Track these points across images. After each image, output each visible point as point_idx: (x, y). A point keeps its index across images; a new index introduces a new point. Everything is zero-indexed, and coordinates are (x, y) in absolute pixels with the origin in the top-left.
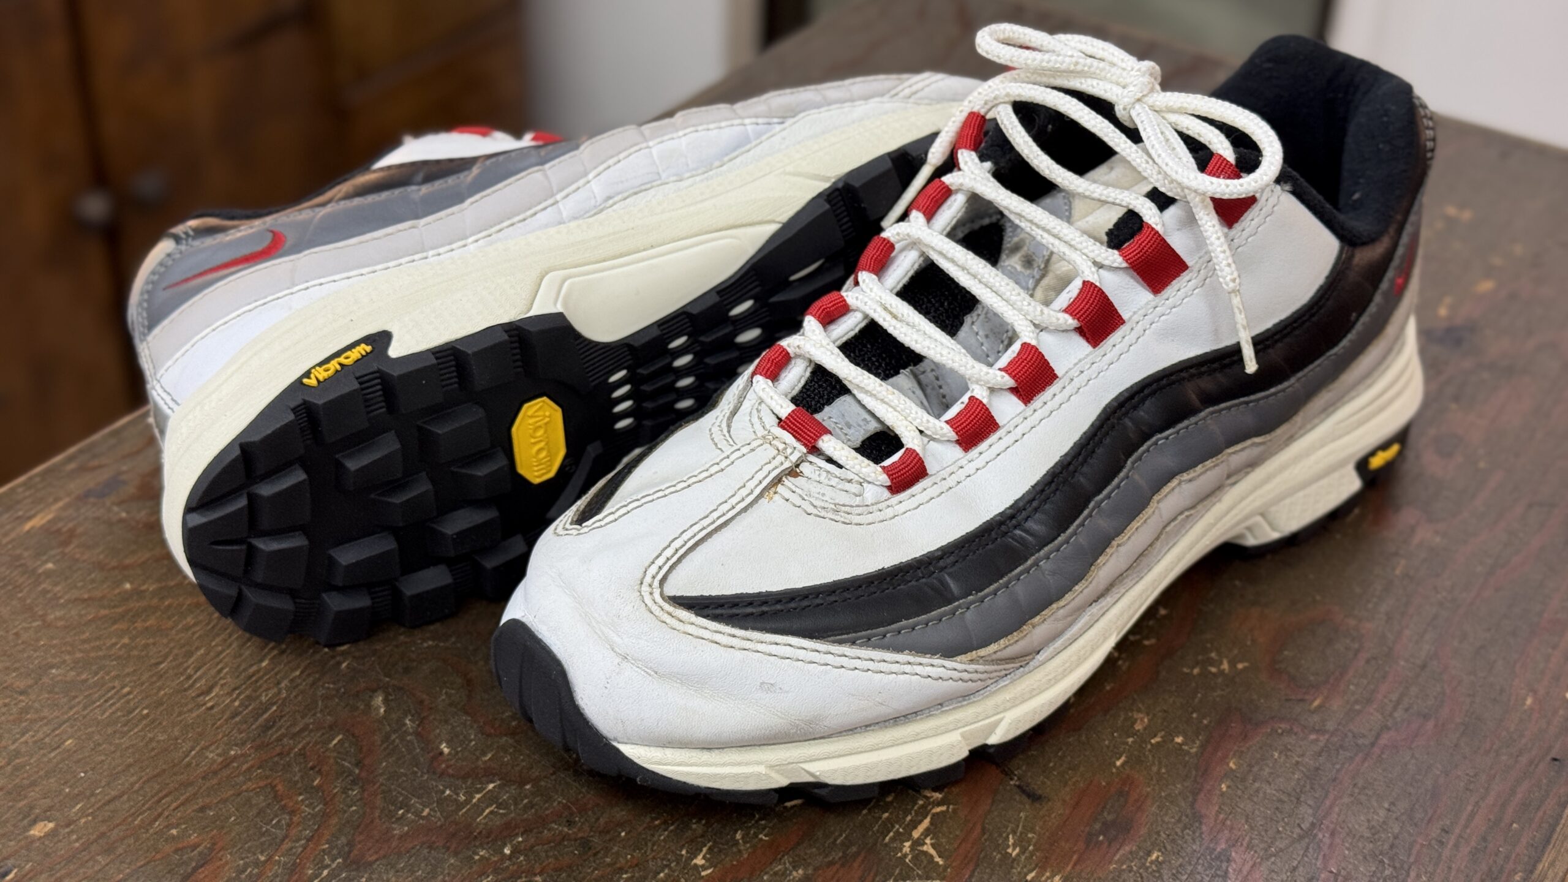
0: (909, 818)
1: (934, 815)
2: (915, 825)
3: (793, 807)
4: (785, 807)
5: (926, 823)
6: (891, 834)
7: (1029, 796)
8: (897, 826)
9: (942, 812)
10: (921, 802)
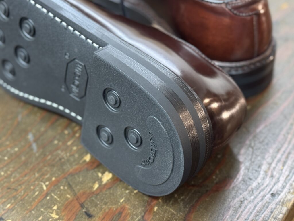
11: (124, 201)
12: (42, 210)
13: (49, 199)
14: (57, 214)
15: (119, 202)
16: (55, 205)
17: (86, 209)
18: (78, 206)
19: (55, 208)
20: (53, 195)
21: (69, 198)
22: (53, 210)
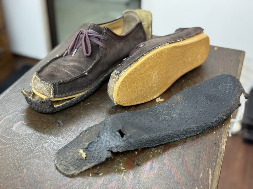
0: (120, 173)
1: (124, 172)
7: (138, 165)
11: (152, 157)
12: (115, 166)
13: (116, 161)
14: (123, 167)
15: (150, 157)
16: (121, 164)
17: (136, 163)
18: (132, 162)
19: (121, 165)
20: (117, 159)
21: (126, 160)
22: (121, 166)
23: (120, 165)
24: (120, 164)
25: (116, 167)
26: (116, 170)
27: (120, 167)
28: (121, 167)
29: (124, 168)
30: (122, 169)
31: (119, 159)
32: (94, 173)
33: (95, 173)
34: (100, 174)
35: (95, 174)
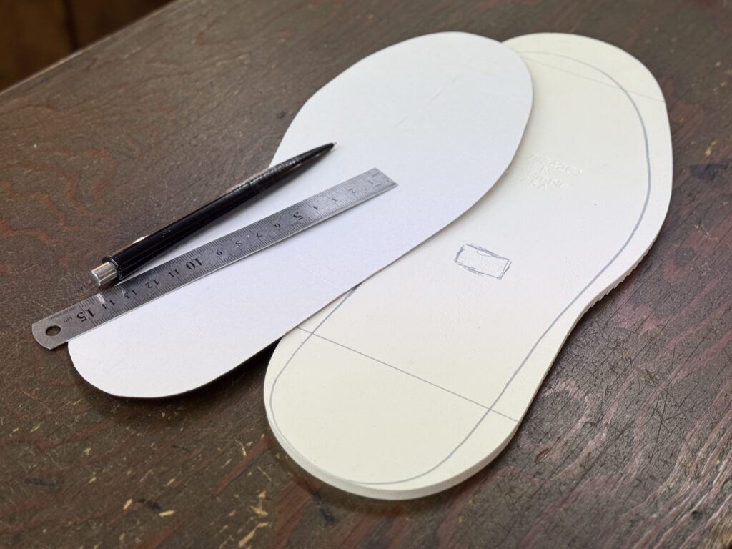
0: (240, 530)
1: (259, 529)
2: (244, 534)
3: (166, 517)
4: (159, 517)
5: (251, 535)
6: (225, 543)
7: (326, 517)
8: (230, 536)
9: (264, 528)
10: (252, 518)
23: (255, 495)
24: (258, 491)
25: (236, 499)
26: (231, 514)
27: (252, 504)
28: (256, 505)
29: (265, 513)
30: (257, 515)
31: (264, 470)
32: (142, 501)
33: (149, 499)
34: (164, 511)
35: (145, 502)
